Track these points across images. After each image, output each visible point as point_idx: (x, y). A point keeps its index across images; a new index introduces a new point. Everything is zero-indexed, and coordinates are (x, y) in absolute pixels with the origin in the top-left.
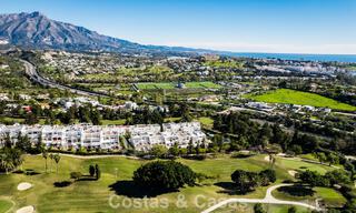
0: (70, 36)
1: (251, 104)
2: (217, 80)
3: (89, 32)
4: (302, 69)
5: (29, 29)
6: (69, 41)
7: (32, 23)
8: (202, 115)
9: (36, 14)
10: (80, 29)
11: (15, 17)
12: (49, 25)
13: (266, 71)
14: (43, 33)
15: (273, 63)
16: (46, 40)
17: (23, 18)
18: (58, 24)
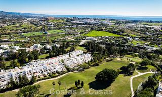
1: (87, 38)
2: (60, 29)
4: (88, 22)
13: (76, 23)
15: (76, 20)
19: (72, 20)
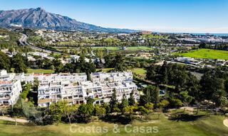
0: (59, 22)
1: (179, 59)
2: (150, 45)
3: (71, 20)
4: (209, 40)
5: (34, 18)
6: (58, 25)
7: (36, 15)
8: (137, 67)
9: (39, 9)
10: (65, 18)
11: (27, 11)
12: (46, 16)
14: (42, 20)
15: (188, 37)
16: (45, 24)
17: (31, 11)
18: (52, 15)
19: (179, 37)
